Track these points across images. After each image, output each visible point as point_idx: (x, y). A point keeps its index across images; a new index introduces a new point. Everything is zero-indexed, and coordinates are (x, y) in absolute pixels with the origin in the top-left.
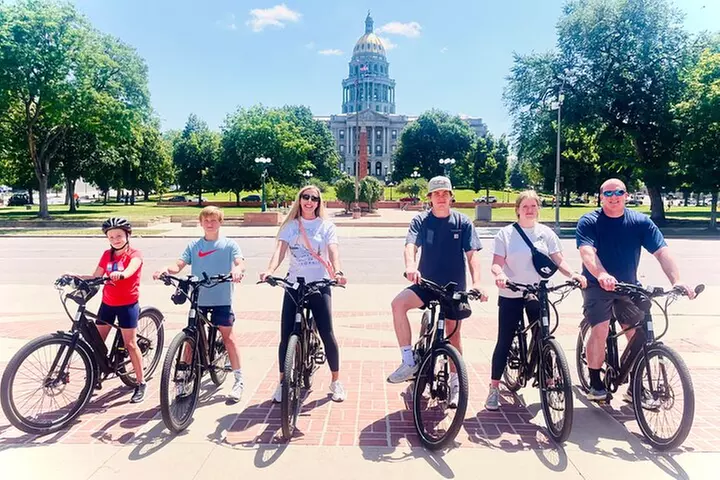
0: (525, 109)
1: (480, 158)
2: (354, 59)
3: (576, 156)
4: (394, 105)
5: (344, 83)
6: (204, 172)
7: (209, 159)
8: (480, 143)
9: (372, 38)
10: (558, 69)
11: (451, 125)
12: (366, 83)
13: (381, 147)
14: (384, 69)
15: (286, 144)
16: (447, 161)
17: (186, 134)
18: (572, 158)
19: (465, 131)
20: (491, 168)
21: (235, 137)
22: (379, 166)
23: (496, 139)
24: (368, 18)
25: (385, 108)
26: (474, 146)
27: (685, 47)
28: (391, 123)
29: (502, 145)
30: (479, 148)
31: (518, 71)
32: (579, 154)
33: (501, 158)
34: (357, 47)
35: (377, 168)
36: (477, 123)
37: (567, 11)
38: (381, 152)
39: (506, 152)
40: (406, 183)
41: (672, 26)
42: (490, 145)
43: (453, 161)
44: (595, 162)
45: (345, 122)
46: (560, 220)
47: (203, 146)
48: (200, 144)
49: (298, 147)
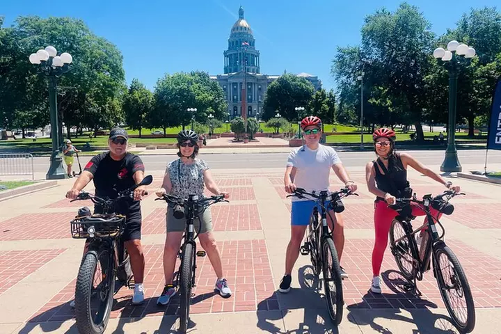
0: (344, 78)
1: (318, 105)
2: (231, 37)
3: (377, 102)
4: (259, 68)
5: (225, 53)
6: (143, 115)
7: (146, 107)
8: (317, 95)
9: (243, 23)
10: (362, 55)
11: (299, 84)
12: (240, 54)
13: (252, 97)
14: (252, 44)
15: (197, 98)
16: (300, 108)
17: (131, 91)
18: (374, 103)
19: (308, 87)
20: (324, 111)
21: (163, 93)
22: (250, 109)
23: (327, 91)
24: (240, 10)
25: (253, 70)
26: (314, 96)
27: (433, 42)
28: (258, 80)
29: (331, 96)
30: (317, 98)
31: (340, 57)
32: (379, 101)
33: (331, 104)
34: (233, 29)
35: (249, 110)
36: (314, 79)
37: (367, 21)
38: (251, 99)
39: (333, 100)
40: (272, 121)
41: (425, 31)
42: (324, 96)
43: (303, 108)
44: (388, 106)
45: (227, 80)
46: (364, 142)
47: (141, 99)
48: (140, 98)
49: (204, 99)
